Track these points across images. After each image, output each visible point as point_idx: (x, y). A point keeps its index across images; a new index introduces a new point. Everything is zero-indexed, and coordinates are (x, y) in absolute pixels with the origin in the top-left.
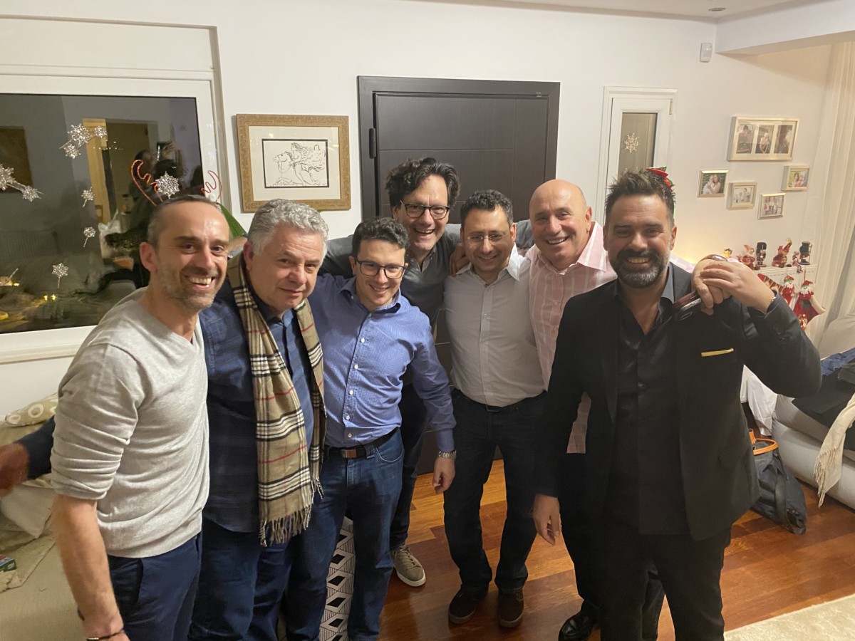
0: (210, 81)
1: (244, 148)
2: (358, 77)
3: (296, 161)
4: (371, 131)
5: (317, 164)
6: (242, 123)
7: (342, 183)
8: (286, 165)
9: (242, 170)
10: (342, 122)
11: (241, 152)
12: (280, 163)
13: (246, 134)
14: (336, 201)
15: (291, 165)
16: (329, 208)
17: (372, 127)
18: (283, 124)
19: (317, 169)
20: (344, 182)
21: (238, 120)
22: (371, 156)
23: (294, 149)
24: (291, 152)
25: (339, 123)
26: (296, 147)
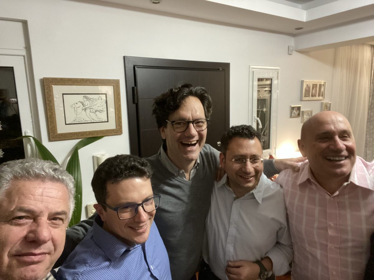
0: (24, 56)
1: (50, 99)
2: (124, 57)
3: (86, 107)
4: (133, 88)
5: (100, 108)
6: (47, 84)
7: (117, 119)
8: (80, 110)
9: (49, 114)
10: (115, 84)
11: (47, 102)
12: (76, 109)
13: (51, 90)
14: (113, 130)
15: (83, 110)
16: (109, 134)
17: (134, 86)
18: (77, 84)
19: (100, 111)
20: (118, 118)
21: (45, 81)
22: (134, 102)
23: (85, 99)
24: (83, 101)
25: (114, 83)
26: (86, 98)
